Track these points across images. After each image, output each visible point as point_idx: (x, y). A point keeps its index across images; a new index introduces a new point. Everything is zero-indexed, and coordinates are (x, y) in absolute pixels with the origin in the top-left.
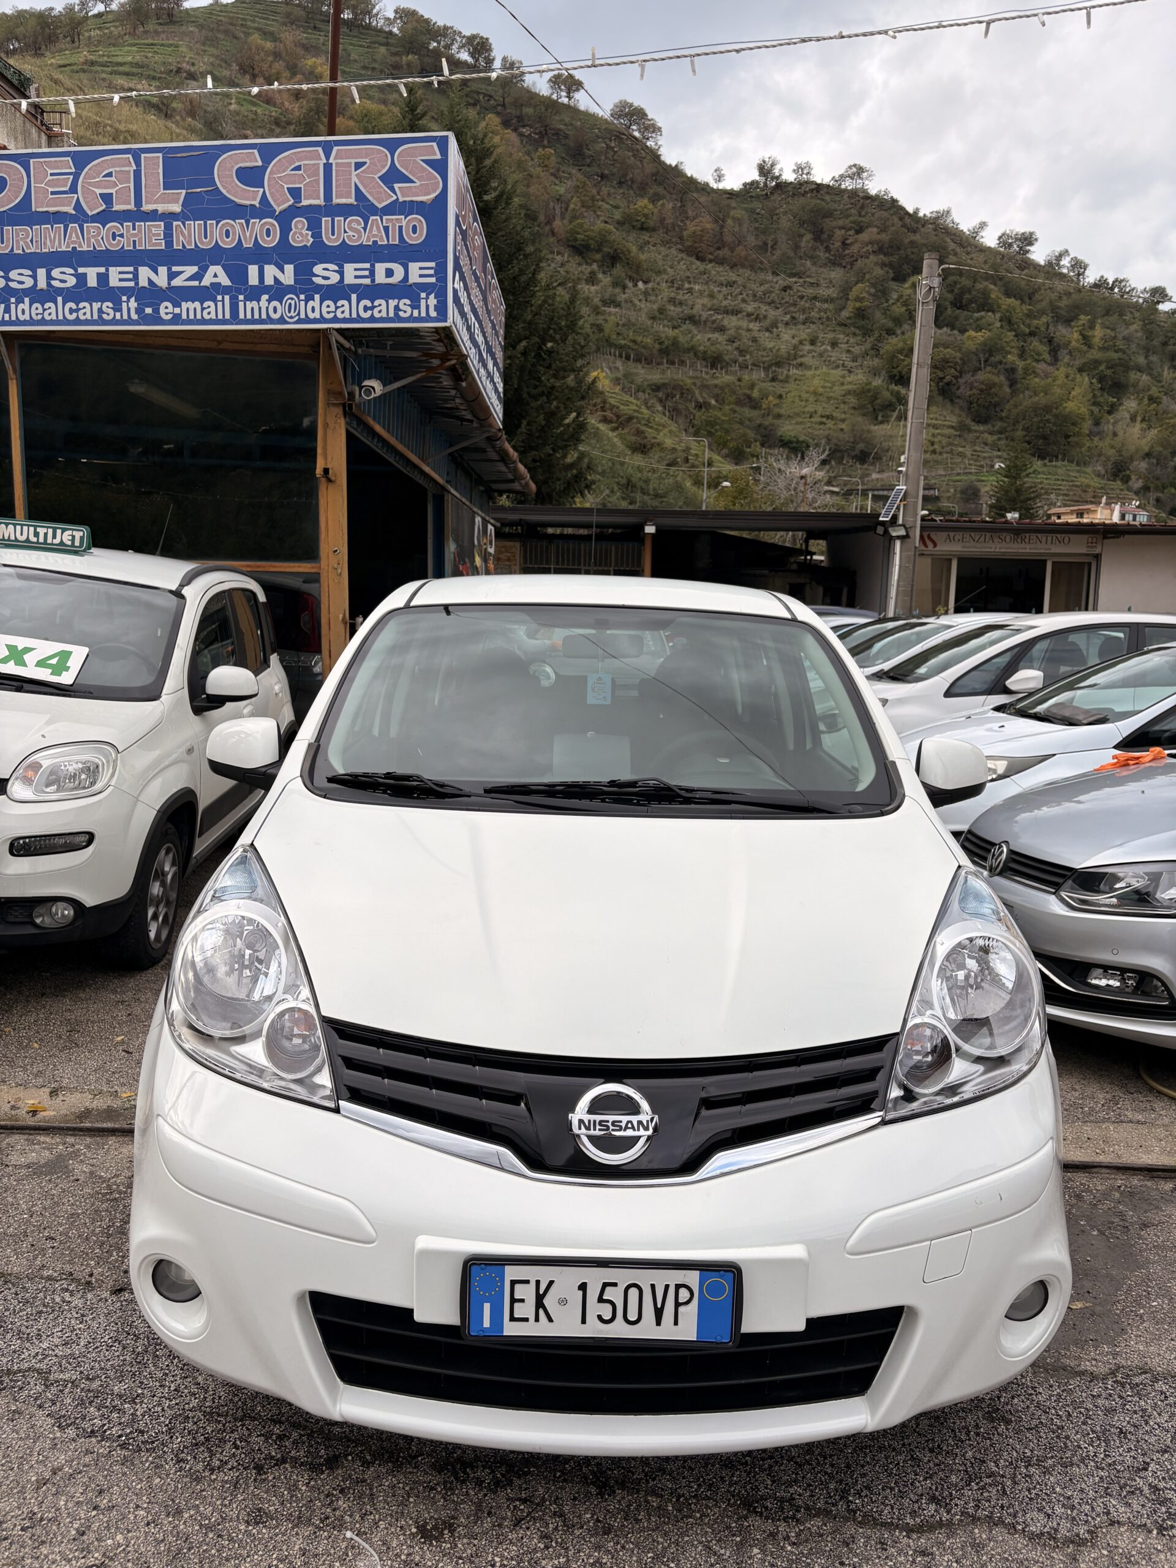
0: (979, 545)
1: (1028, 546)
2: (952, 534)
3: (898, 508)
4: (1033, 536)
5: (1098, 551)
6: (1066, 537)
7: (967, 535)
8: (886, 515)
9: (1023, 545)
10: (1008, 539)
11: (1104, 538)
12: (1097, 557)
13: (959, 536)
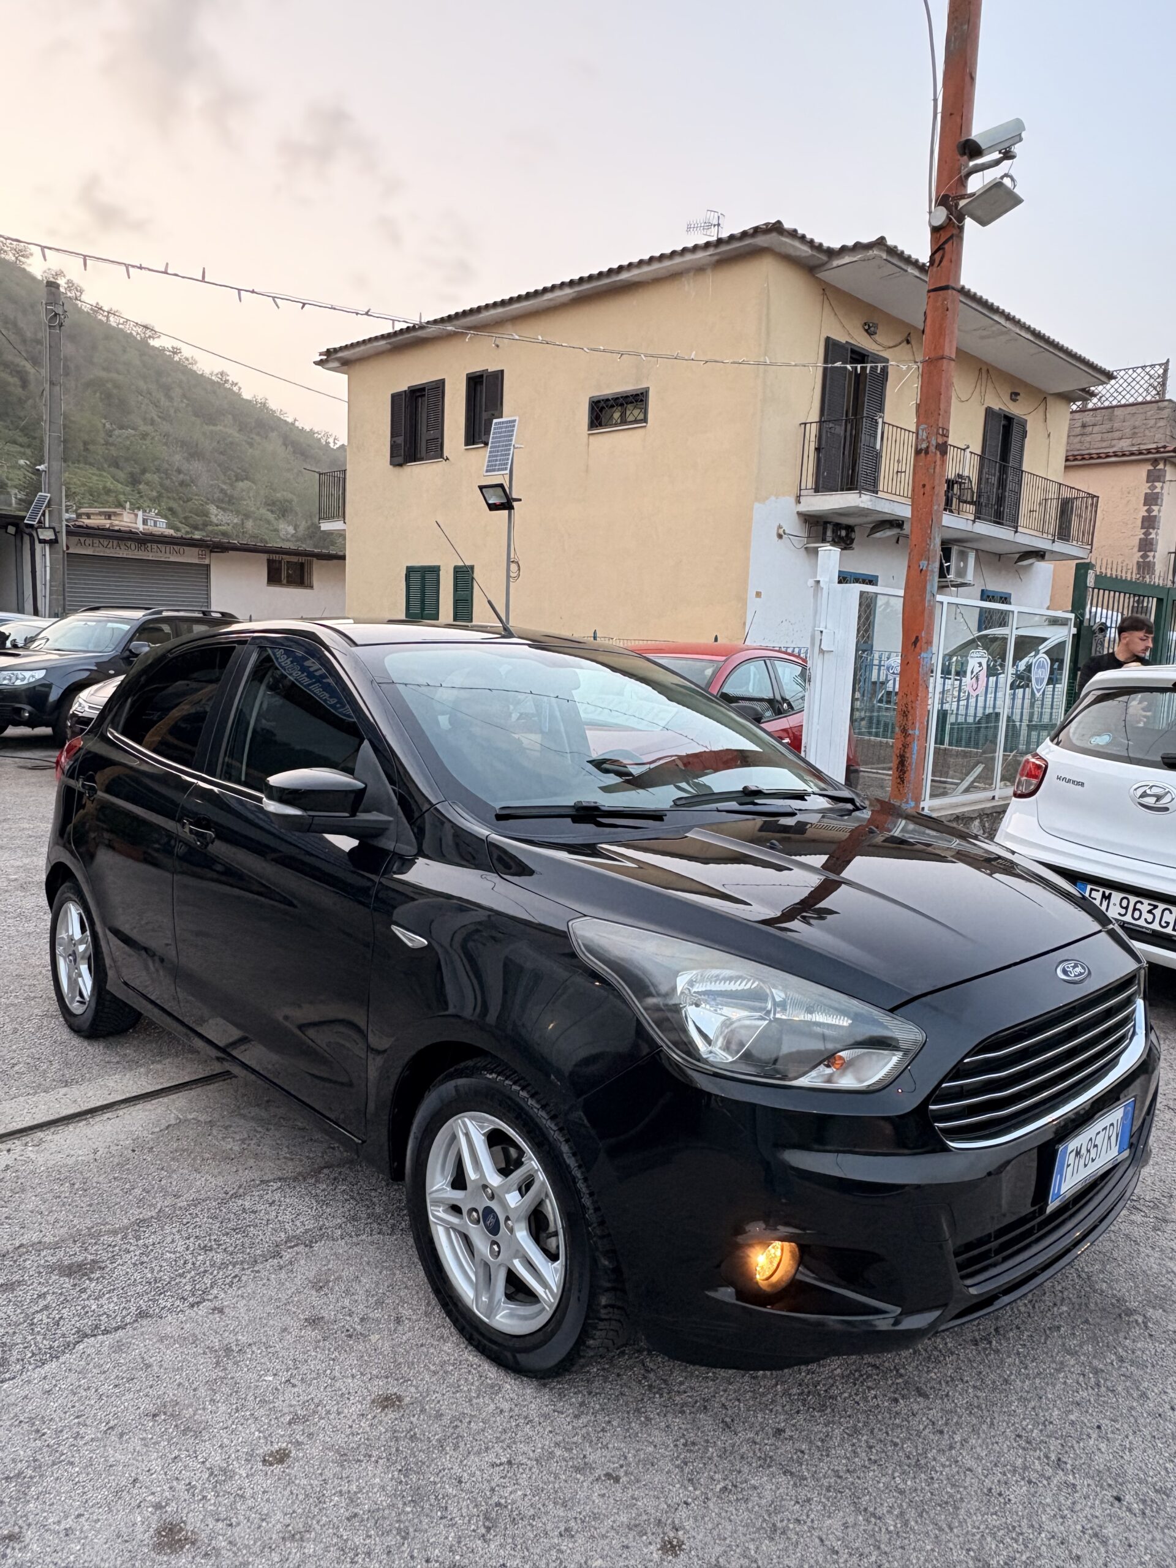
0: (107, 550)
1: (151, 554)
2: (82, 539)
3: (44, 515)
4: (155, 546)
5: (207, 562)
6: (182, 548)
7: (96, 541)
8: (32, 518)
9: (146, 553)
10: (133, 547)
11: (211, 551)
12: (208, 566)
13: (89, 541)
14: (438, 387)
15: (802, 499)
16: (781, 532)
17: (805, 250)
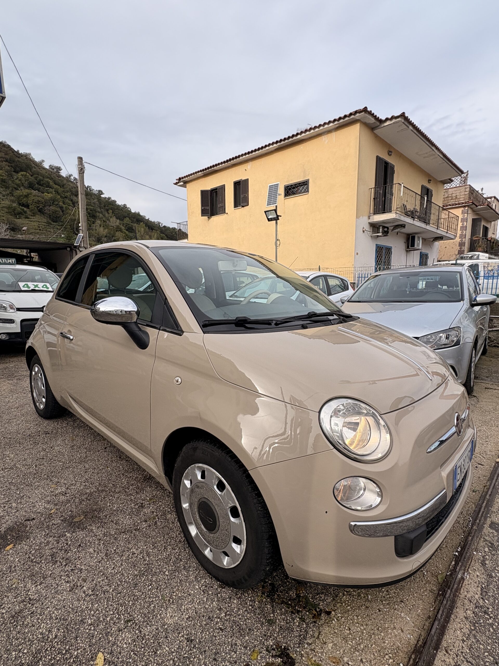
8: (77, 243)
14: (223, 188)
15: (371, 217)
16: (364, 229)
17: (372, 120)
